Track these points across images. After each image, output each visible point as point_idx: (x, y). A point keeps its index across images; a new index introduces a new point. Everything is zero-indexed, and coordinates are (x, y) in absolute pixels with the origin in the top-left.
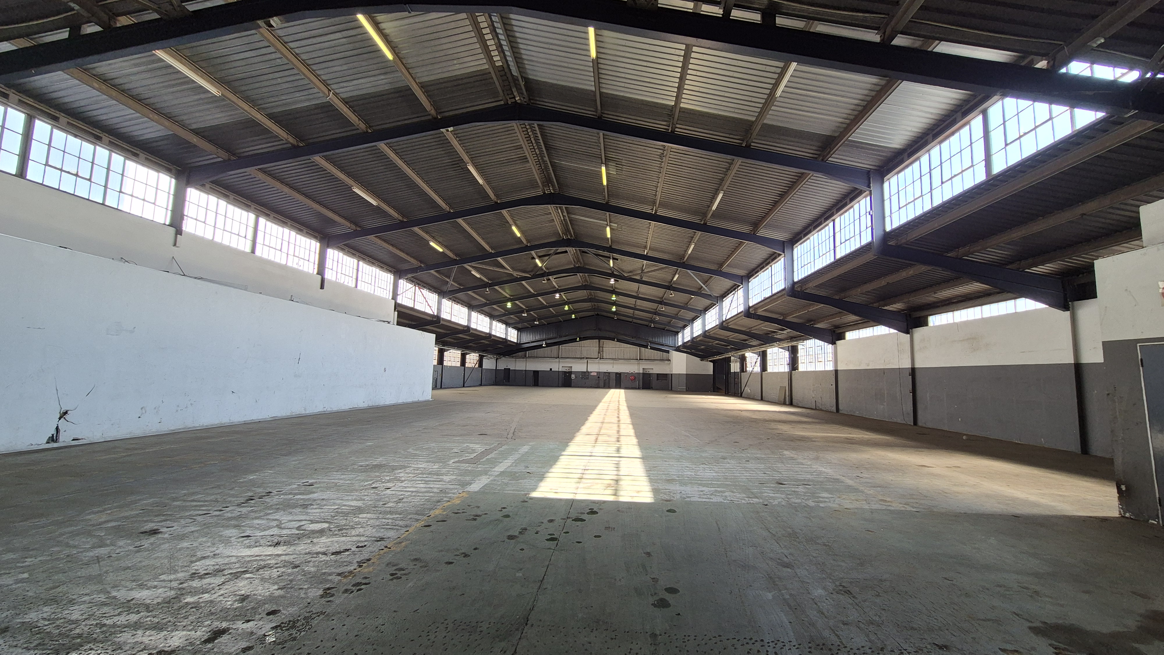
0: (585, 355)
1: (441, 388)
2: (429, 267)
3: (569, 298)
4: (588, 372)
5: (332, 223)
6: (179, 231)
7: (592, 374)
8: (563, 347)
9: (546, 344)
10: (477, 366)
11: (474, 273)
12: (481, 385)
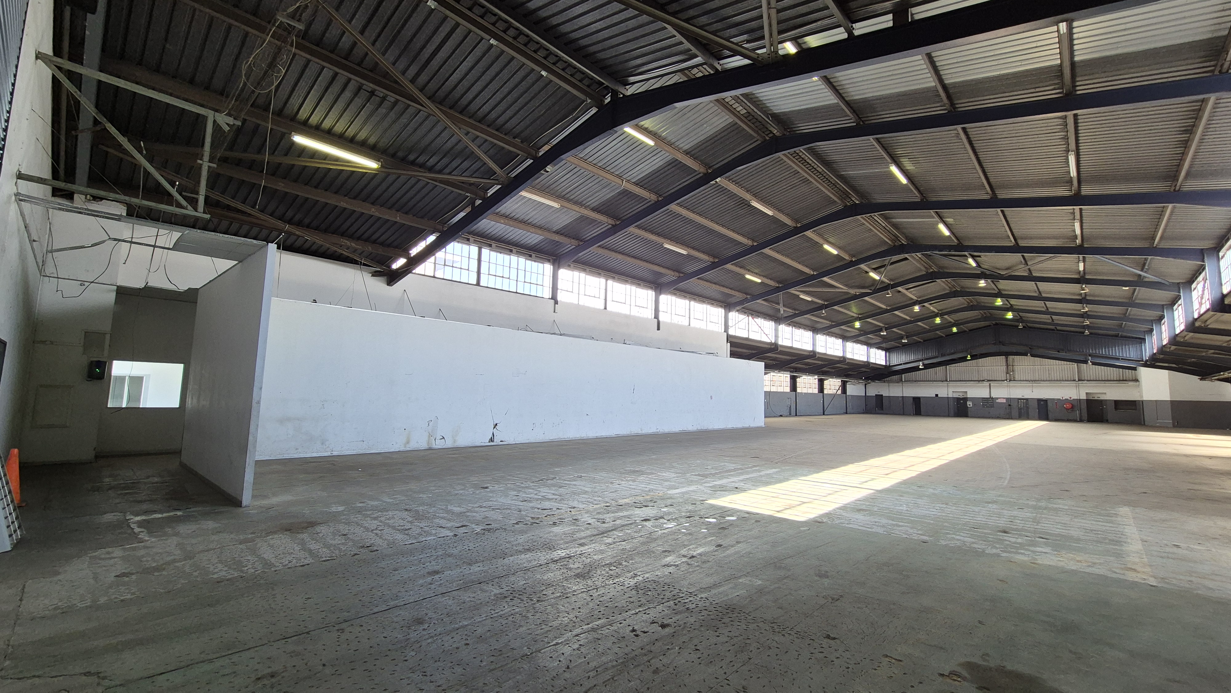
0: (985, 377)
1: (796, 415)
2: (755, 297)
3: (940, 308)
4: (992, 398)
5: (660, 275)
6: (556, 302)
7: (999, 401)
8: (952, 368)
9: (924, 365)
10: (839, 392)
11: (802, 296)
12: (847, 413)
